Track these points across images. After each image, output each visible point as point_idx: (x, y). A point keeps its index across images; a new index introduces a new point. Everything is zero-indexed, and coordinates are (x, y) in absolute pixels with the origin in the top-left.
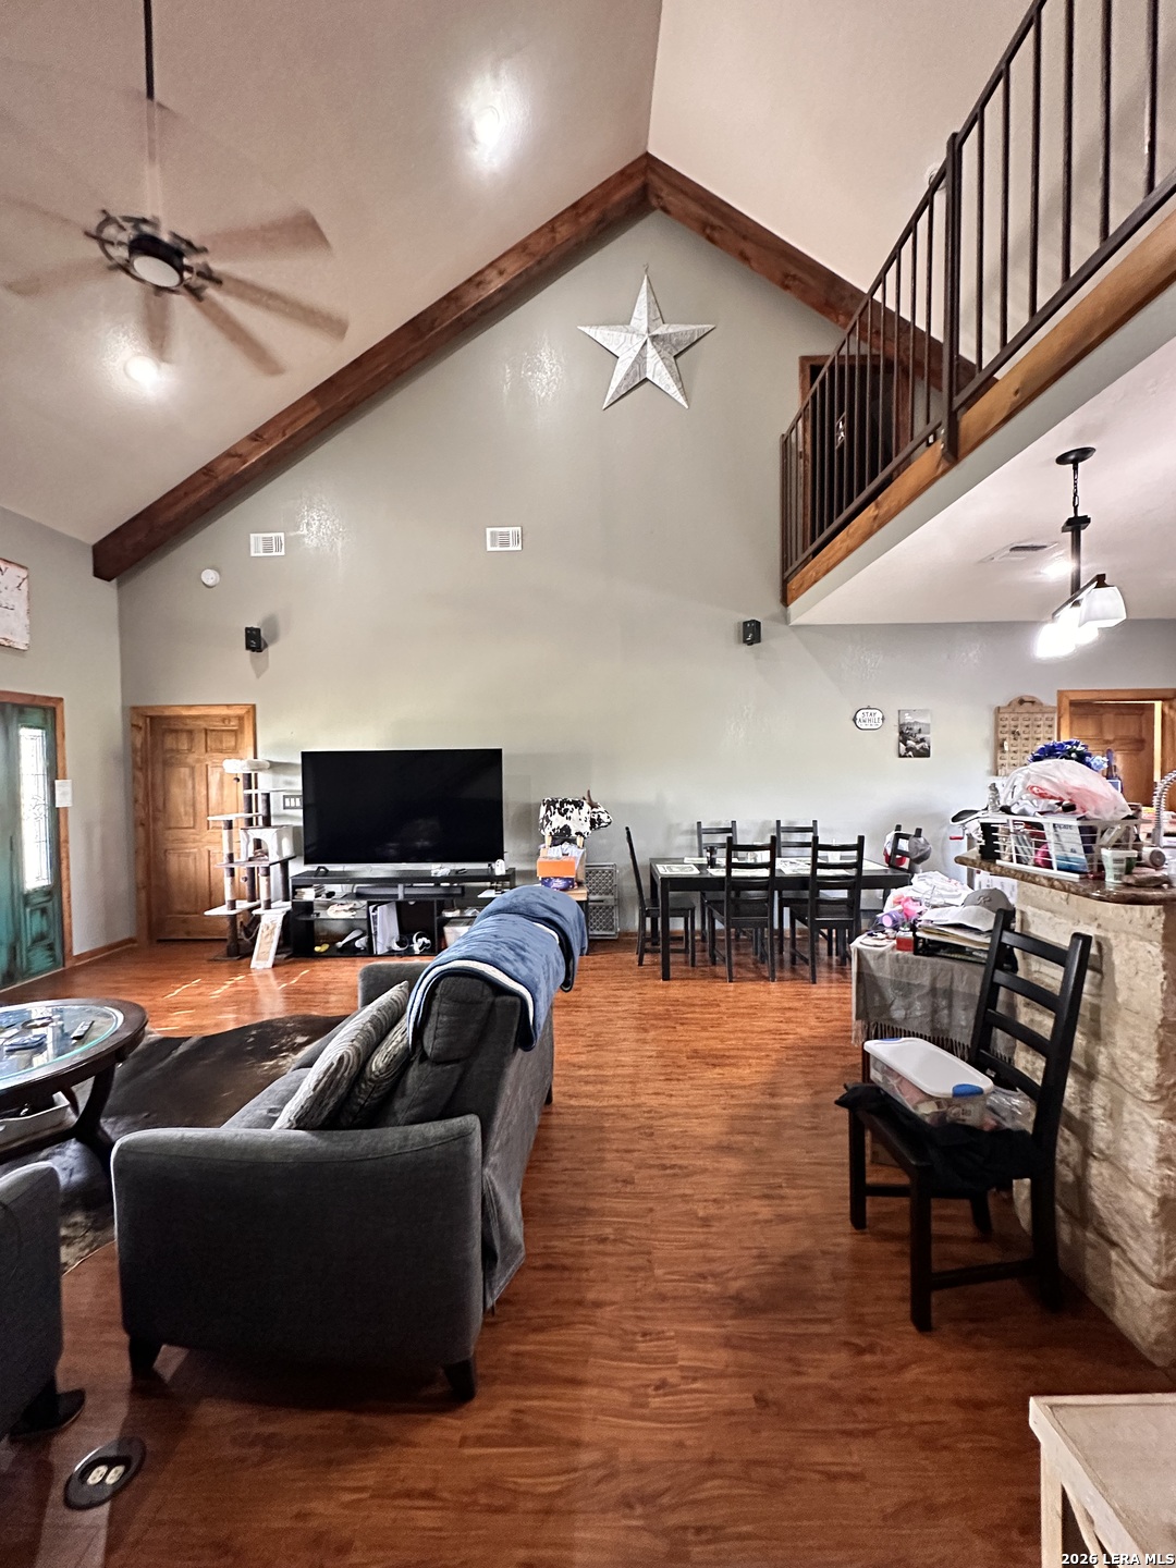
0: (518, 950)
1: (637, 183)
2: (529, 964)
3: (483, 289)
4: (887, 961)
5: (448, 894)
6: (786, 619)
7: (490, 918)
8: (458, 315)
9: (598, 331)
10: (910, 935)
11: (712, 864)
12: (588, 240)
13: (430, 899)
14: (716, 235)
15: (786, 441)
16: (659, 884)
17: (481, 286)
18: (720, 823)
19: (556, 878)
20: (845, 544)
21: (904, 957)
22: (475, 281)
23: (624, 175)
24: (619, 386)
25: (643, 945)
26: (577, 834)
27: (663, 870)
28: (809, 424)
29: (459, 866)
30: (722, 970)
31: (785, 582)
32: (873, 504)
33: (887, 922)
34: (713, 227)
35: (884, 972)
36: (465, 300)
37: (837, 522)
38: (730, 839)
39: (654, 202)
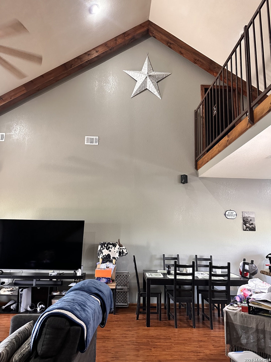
0: (82, 306)
1: (145, 29)
2: (87, 313)
3: (90, 56)
4: (238, 317)
5: (55, 284)
6: (197, 175)
7: (72, 292)
8: (81, 64)
9: (130, 72)
10: (247, 305)
11: (169, 273)
12: (128, 44)
13: (47, 286)
14: (172, 46)
15: (196, 112)
16: (146, 282)
17: (90, 55)
18: (172, 255)
19: (103, 278)
20: (217, 149)
21: (245, 315)
22: (88, 53)
23: (141, 26)
24: (137, 91)
25: (139, 310)
26: (113, 258)
27: (148, 275)
28: (204, 107)
29: (61, 272)
30: (172, 322)
31: (196, 161)
32: (227, 136)
33: (238, 299)
34: (171, 44)
35: (237, 322)
36: (84, 59)
37: (214, 141)
38: (175, 262)
39: (151, 34)
